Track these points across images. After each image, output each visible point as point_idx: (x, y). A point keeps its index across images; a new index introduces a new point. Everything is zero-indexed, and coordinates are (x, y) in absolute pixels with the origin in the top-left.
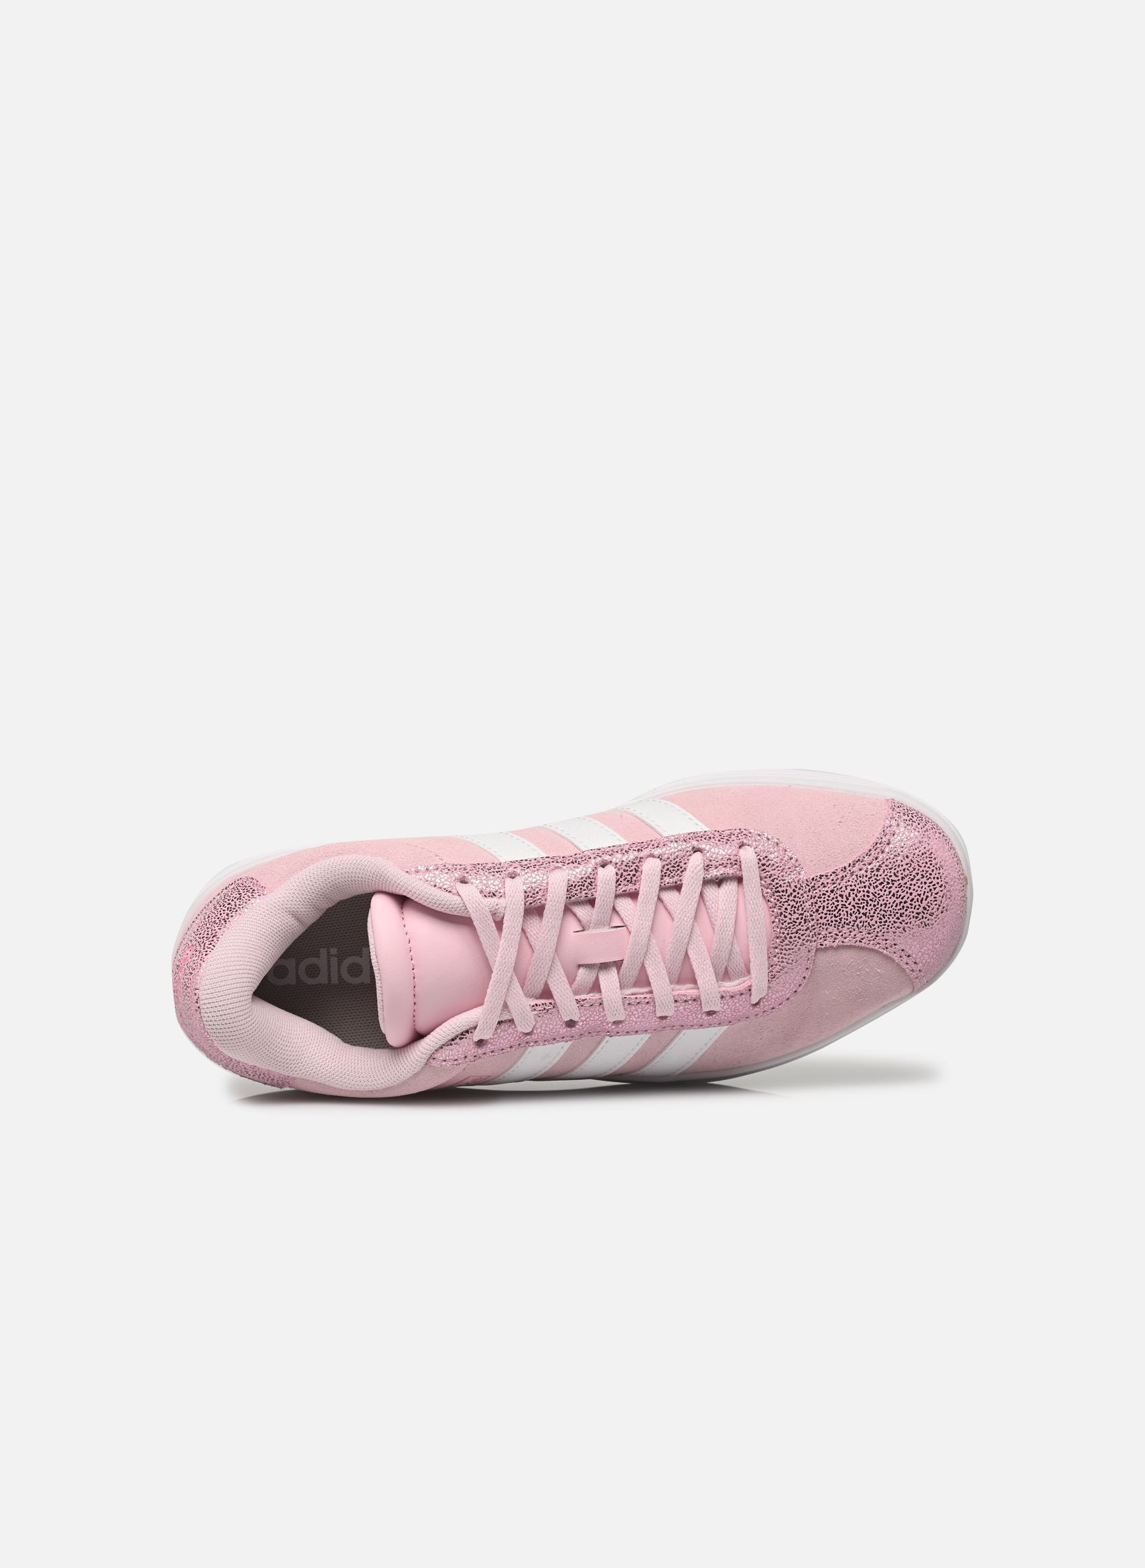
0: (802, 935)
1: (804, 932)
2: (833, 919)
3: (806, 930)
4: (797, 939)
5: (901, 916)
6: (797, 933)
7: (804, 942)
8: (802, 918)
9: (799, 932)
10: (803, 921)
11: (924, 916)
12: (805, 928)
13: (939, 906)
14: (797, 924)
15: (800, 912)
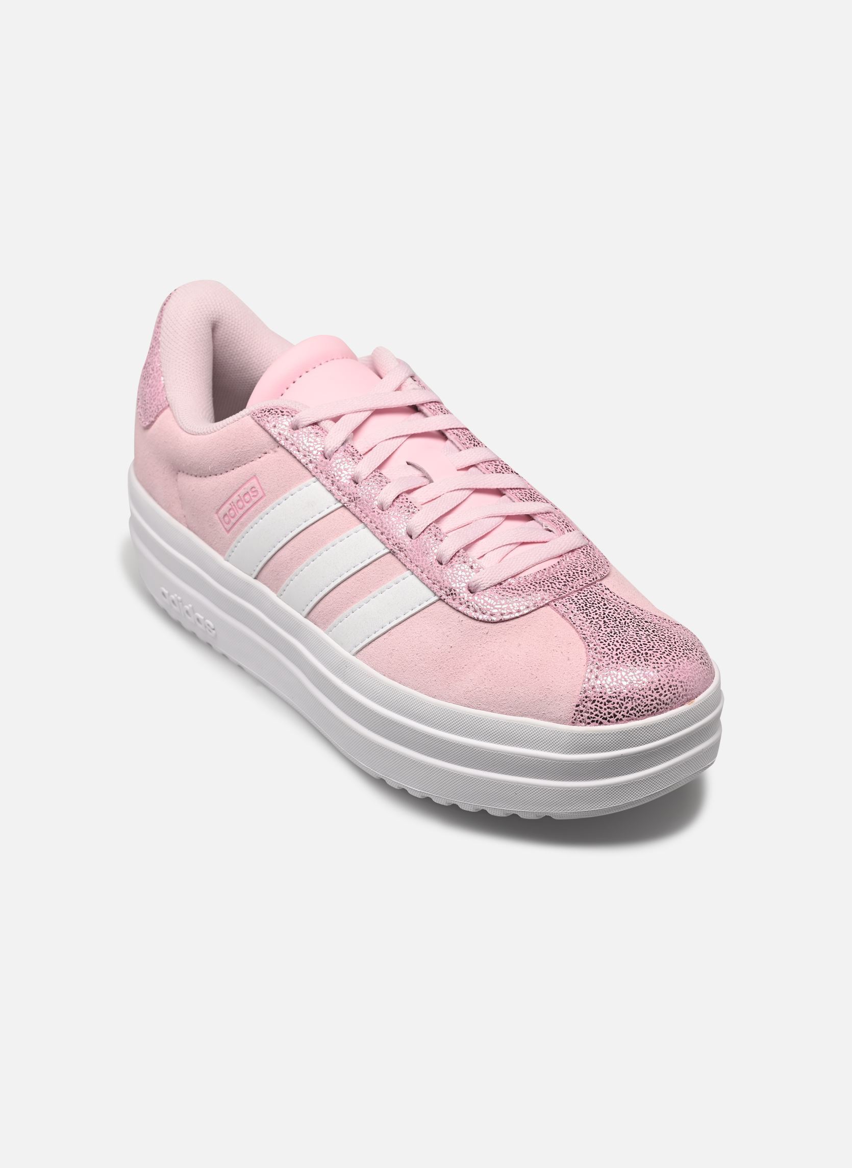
0: (552, 587)
1: (556, 588)
2: (583, 605)
3: (558, 588)
4: (546, 585)
5: (626, 643)
6: (551, 583)
7: (548, 591)
8: (564, 582)
9: (553, 584)
10: (563, 583)
11: (640, 656)
12: (560, 587)
13: (657, 663)
14: (558, 581)
15: (569, 579)
